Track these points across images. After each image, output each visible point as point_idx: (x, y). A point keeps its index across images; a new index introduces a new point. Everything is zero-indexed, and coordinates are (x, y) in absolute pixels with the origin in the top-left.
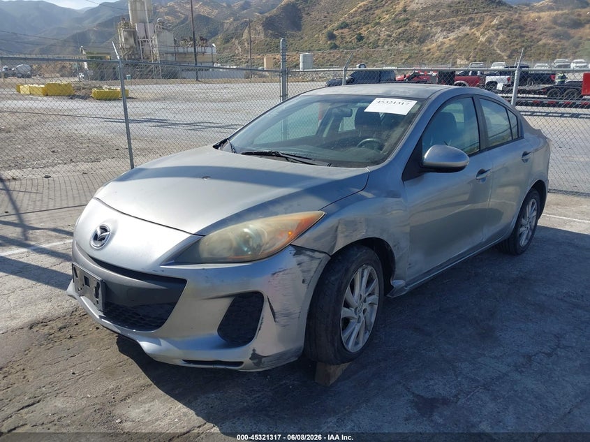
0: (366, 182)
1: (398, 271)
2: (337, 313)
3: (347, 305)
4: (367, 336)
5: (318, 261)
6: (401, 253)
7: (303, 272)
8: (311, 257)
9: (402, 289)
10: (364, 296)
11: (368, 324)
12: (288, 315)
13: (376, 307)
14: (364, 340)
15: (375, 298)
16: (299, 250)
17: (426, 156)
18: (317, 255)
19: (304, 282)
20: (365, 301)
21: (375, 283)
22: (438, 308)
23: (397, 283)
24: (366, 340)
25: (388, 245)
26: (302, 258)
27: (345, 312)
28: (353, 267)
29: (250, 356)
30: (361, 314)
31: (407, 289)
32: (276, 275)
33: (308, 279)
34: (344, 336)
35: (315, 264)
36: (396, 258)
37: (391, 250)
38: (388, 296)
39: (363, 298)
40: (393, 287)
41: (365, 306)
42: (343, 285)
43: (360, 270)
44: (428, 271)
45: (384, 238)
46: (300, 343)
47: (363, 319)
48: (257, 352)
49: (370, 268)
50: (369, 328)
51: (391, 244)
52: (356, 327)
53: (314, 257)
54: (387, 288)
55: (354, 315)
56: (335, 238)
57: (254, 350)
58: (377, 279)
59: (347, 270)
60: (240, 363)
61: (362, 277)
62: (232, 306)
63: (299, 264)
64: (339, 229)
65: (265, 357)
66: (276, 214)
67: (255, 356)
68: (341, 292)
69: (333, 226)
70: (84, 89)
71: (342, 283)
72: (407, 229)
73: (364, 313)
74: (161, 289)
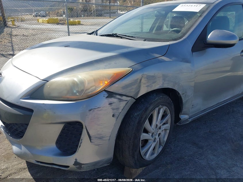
0: (166, 51)
1: (184, 110)
2: (137, 137)
3: (146, 131)
4: (161, 149)
5: (125, 103)
6: (187, 99)
7: (113, 109)
8: (119, 99)
9: (187, 120)
10: (159, 125)
11: (162, 141)
12: (101, 138)
13: (168, 131)
14: (158, 151)
15: (168, 126)
16: (111, 94)
17: (209, 37)
18: (124, 98)
19: (113, 116)
20: (160, 128)
21: (168, 117)
22: (209, 130)
23: (183, 117)
24: (159, 152)
25: (179, 94)
26: (113, 100)
27: (144, 136)
28: (151, 107)
29: (74, 163)
30: (157, 137)
31: (190, 120)
32: (92, 111)
33: (117, 114)
34: (143, 152)
35: (123, 104)
36: (183, 102)
37: (181, 97)
38: (177, 124)
39: (158, 127)
40: (181, 119)
41: (160, 131)
42: (143, 119)
43: (157, 109)
44: (205, 110)
45: (176, 88)
46: (111, 155)
47: (158, 139)
48: (78, 161)
49: (165, 108)
50: (162, 144)
51: (180, 93)
52: (152, 145)
53: (122, 99)
54: (177, 119)
55: (151, 138)
56: (139, 87)
57: (76, 160)
58: (170, 114)
59: (146, 109)
60: (68, 167)
61: (159, 113)
62: (63, 129)
63: (109, 104)
64: (142, 81)
65: (84, 164)
66: (99, 69)
67: (76, 163)
68: (141, 123)
69: (138, 79)
70: (63, 20)
71: (142, 117)
72: (193, 84)
73: (159, 136)
74: (21, 115)
